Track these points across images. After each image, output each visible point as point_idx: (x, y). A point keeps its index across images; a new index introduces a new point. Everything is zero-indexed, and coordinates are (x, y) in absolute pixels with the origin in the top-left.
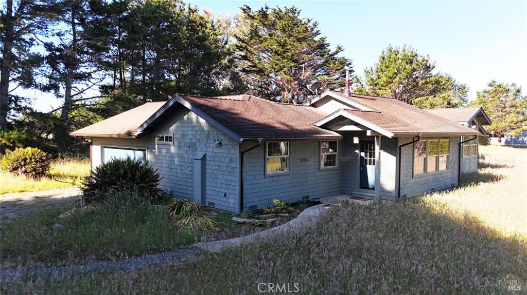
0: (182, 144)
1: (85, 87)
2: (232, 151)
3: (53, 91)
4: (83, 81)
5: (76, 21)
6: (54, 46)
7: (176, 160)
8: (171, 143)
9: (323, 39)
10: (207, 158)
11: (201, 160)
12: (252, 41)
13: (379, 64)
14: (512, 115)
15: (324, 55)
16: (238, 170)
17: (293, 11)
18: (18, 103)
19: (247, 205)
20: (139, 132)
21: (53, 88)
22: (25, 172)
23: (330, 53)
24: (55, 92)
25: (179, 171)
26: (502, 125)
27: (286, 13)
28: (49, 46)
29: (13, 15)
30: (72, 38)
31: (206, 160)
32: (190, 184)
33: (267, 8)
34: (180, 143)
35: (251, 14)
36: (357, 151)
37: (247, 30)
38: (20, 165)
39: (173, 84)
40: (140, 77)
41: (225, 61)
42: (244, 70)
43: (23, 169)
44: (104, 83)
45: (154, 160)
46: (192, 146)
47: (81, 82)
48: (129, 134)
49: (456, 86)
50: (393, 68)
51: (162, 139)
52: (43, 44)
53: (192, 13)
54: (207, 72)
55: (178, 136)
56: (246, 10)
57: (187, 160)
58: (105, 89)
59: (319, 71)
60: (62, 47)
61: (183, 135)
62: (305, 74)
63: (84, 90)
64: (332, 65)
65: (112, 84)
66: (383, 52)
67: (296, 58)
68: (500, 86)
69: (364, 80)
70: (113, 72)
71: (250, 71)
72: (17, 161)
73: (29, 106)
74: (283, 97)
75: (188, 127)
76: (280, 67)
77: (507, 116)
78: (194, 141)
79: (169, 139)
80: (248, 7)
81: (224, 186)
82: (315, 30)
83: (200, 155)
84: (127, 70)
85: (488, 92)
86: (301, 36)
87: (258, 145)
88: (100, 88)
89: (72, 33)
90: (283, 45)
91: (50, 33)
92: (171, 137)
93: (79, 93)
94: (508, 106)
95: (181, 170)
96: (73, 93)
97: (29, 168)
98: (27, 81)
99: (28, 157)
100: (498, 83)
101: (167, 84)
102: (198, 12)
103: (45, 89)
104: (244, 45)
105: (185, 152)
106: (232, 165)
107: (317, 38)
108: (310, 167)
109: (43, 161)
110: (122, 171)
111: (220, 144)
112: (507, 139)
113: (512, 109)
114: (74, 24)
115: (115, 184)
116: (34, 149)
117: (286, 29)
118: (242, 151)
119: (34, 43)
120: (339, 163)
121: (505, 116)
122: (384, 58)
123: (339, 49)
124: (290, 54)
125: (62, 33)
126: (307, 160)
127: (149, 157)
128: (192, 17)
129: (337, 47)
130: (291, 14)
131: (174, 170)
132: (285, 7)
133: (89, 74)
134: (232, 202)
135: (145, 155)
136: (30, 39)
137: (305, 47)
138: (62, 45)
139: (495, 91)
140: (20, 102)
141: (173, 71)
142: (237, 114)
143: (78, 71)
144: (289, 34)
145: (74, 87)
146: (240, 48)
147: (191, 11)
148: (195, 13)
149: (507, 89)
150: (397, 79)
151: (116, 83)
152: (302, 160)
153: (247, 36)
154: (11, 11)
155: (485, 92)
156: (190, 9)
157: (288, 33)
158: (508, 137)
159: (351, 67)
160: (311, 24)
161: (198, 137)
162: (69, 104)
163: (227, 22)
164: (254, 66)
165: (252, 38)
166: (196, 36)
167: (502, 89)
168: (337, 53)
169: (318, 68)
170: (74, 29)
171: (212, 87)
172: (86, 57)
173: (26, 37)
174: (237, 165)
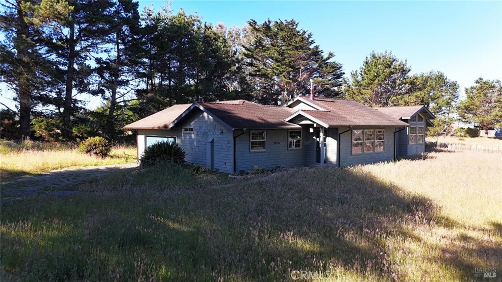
0: (199, 133)
1: (125, 92)
2: (229, 137)
3: (100, 95)
4: (123, 87)
5: (119, 41)
6: (102, 60)
7: (195, 143)
8: (192, 132)
9: (317, 47)
10: (215, 141)
11: (211, 142)
12: (257, 51)
13: (364, 67)
14: (497, 109)
15: (318, 61)
16: (232, 148)
17: (293, 23)
18: (76, 104)
19: (238, 169)
20: (172, 125)
21: (101, 93)
22: (96, 153)
23: (324, 59)
24: (102, 96)
25: (197, 150)
26: (488, 118)
27: (286, 25)
28: (98, 60)
29: (75, 38)
30: (116, 54)
31: (214, 143)
32: (204, 158)
33: (269, 22)
34: (198, 132)
35: (257, 27)
36: (314, 137)
37: (253, 40)
38: (93, 148)
39: (193, 88)
40: (167, 82)
41: (234, 68)
42: (250, 74)
43: (94, 151)
44: (139, 88)
45: (181, 144)
46: (205, 134)
47: (121, 87)
48: (166, 126)
49: (448, 82)
50: (374, 71)
51: (186, 130)
52: (94, 59)
53: (207, 30)
54: (220, 77)
55: (196, 128)
56: (253, 24)
57: (202, 143)
58: (139, 93)
59: (315, 74)
60: (108, 61)
61: (200, 127)
62: (302, 76)
63: (125, 94)
64: (324, 69)
65: (145, 88)
66: (367, 58)
67: (292, 64)
68: (485, 83)
69: (351, 81)
70: (146, 79)
71: (256, 75)
72: (91, 145)
73: (84, 107)
74: (283, 96)
75: (203, 122)
76: (280, 71)
77: (492, 110)
78: (206, 131)
79: (191, 130)
80: (254, 21)
81: (224, 158)
82: (310, 40)
83: (210, 139)
84: (156, 77)
85: (475, 88)
86: (298, 45)
87: (244, 133)
88: (135, 92)
89: (116, 50)
90: (282, 54)
91: (100, 51)
92: (192, 129)
93: (121, 96)
94: (493, 101)
95: (198, 149)
96: (117, 96)
97: (98, 150)
98: (83, 88)
99: (97, 143)
100: (484, 80)
101: (188, 89)
102: (213, 29)
103: (94, 93)
104: (250, 53)
105: (201, 138)
106: (229, 145)
107: (312, 47)
108: (281, 148)
109: (106, 146)
110: (163, 149)
111: (222, 132)
112: (497, 132)
113: (497, 104)
114: (118, 44)
115: (160, 157)
116: (100, 138)
117: (286, 39)
118: (235, 136)
119: (88, 58)
120: (302, 146)
121: (491, 110)
122: (367, 63)
123: (331, 55)
124: (287, 61)
125: (109, 50)
126: (279, 143)
127: (178, 141)
128: (208, 32)
129: (329, 53)
130: (290, 26)
131: (194, 150)
132: (286, 20)
133: (128, 81)
134: (229, 168)
135: (175, 140)
136: (85, 55)
137: (301, 53)
138: (109, 60)
139: (481, 88)
140: (78, 104)
141: (192, 77)
142: (233, 113)
143: (120, 79)
144: (289, 43)
145: (118, 92)
146: (247, 56)
147: (207, 28)
148: (210, 30)
149: (493, 85)
150: (376, 81)
151: (149, 88)
152: (275, 143)
153: (253, 46)
154: (74, 36)
155: (472, 88)
156: (206, 26)
157: (287, 42)
158: (498, 129)
159: (341, 70)
160: (306, 35)
161: (209, 128)
162: (114, 105)
163: (237, 34)
164: (259, 71)
165: (257, 47)
166: (210, 48)
167: (487, 86)
168: (328, 58)
169: (313, 72)
170: (118, 47)
171: (224, 89)
172: (126, 68)
173: (83, 55)
174: (232, 145)
